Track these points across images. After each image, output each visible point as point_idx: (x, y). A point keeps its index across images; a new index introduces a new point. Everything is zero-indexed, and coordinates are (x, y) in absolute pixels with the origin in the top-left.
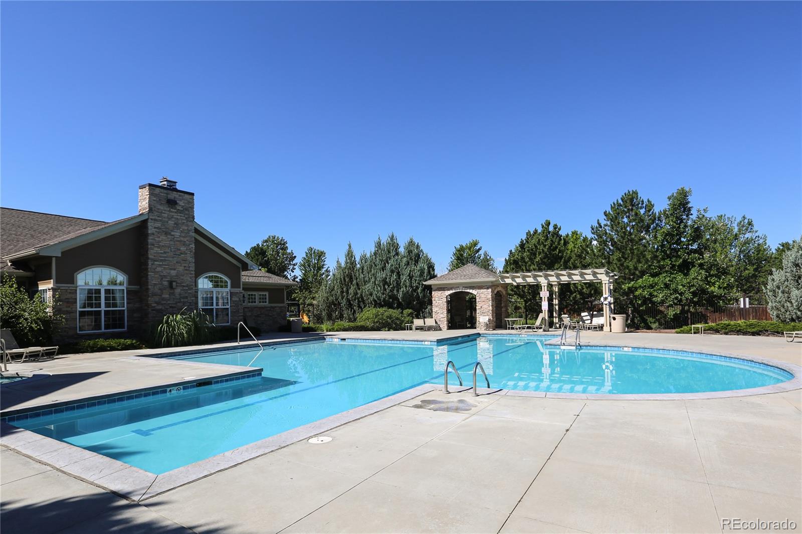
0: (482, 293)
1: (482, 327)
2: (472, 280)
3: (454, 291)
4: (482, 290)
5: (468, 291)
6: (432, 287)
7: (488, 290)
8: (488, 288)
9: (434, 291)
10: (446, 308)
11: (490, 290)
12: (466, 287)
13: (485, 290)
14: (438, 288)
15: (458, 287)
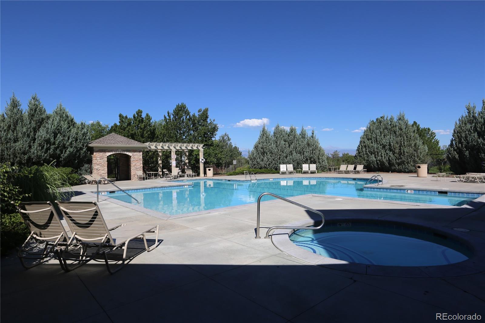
0: (136, 155)
1: (136, 178)
2: (128, 145)
3: (114, 153)
4: (135, 153)
5: (125, 153)
6: (94, 149)
7: (140, 153)
8: (140, 152)
9: (95, 152)
10: (107, 166)
11: (141, 153)
12: (123, 150)
13: (138, 153)
14: (99, 150)
15: (118, 150)
